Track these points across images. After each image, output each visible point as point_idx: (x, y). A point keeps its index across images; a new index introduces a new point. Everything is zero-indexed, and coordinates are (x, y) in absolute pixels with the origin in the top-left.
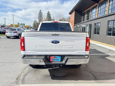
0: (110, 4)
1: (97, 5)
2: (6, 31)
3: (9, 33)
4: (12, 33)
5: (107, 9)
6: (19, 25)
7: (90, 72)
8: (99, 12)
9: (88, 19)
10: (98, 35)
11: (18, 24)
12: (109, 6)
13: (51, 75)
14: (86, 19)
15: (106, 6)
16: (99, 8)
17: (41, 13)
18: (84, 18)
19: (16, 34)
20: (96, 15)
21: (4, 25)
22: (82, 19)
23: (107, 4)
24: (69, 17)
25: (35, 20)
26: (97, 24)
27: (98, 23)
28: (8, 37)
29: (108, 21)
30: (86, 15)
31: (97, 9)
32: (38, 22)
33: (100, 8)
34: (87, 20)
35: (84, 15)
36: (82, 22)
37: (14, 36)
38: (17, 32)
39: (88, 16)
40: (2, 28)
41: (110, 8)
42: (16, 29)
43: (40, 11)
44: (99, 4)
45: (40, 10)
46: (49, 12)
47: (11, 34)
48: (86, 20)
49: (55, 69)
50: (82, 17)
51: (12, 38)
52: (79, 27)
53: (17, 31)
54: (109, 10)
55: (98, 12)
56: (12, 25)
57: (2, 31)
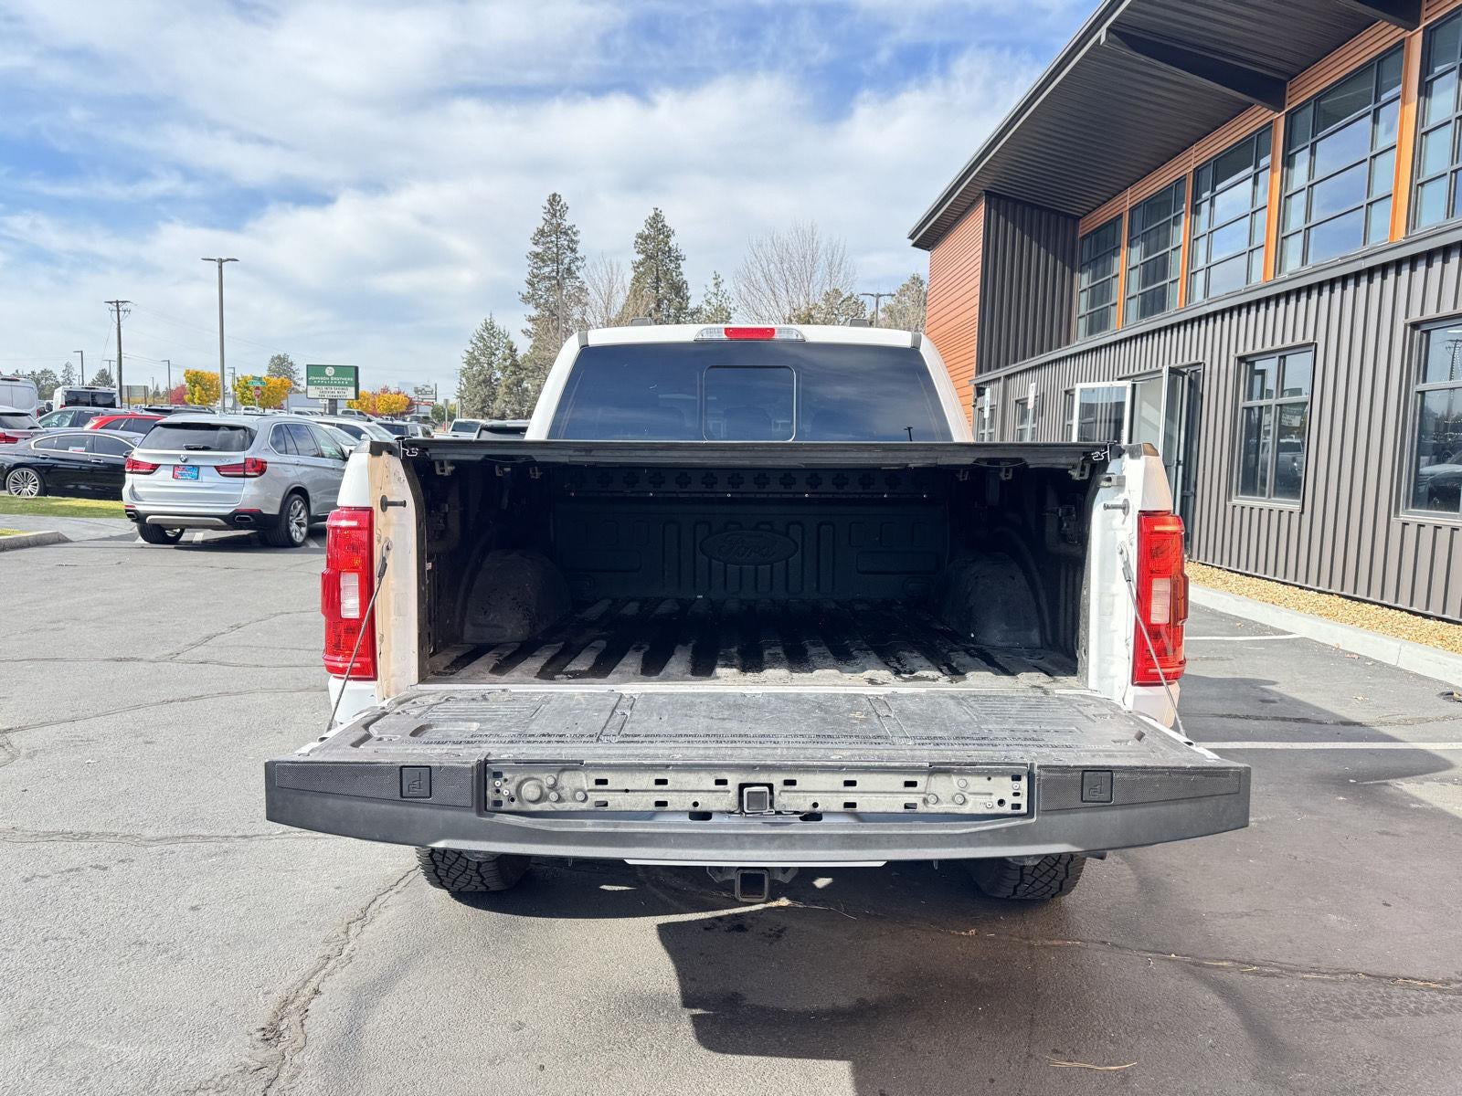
0: (1433, 121)
1: (1269, 127)
2: (137, 454)
3: (163, 475)
4: (210, 479)
5: (1390, 175)
6: (291, 389)
7: (1196, 968)
8: (1296, 220)
9: (1153, 302)
10: (1292, 505)
11: (281, 366)
12: (1422, 134)
13: (688, 1002)
14: (1134, 305)
15: (1382, 143)
16: (1288, 162)
17: (560, 231)
18: (1100, 294)
19: (248, 494)
20: (1258, 258)
21: (104, 377)
22: (1082, 305)
23: (1399, 119)
24: (917, 280)
25: (489, 328)
26: (1270, 365)
27: (1283, 354)
28: (158, 533)
29: (1415, 326)
30: (1128, 261)
31: (1270, 180)
32: (524, 346)
33: (1302, 160)
34: (1145, 312)
35: (1103, 246)
36: (1082, 342)
37: (233, 520)
38: (260, 468)
39: (1155, 270)
40: (79, 421)
41: (1430, 170)
42: (249, 435)
43: (555, 205)
44: (1291, 117)
45: (554, 199)
46: (656, 221)
47: (186, 485)
48: (1123, 320)
49: (738, 924)
50: (1084, 280)
51: (199, 536)
52: (1041, 399)
53: (270, 457)
54: (1417, 186)
55: (1282, 220)
56: (202, 387)
57: (75, 452)
